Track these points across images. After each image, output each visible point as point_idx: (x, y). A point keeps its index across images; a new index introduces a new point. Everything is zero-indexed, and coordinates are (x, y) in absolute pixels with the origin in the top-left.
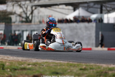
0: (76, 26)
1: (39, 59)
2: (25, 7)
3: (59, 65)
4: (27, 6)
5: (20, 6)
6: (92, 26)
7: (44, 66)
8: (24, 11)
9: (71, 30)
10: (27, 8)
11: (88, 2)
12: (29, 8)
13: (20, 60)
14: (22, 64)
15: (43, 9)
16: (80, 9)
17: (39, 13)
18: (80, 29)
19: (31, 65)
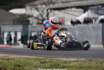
0: (85, 27)
1: (18, 55)
2: (41, 11)
3: (28, 59)
4: (44, 9)
5: (37, 9)
6: (99, 27)
7: (15, 60)
8: (40, 14)
10: (43, 12)
11: (96, 5)
12: (45, 11)
15: (57, 12)
16: (89, 11)
18: (89, 29)
19: (5, 60)
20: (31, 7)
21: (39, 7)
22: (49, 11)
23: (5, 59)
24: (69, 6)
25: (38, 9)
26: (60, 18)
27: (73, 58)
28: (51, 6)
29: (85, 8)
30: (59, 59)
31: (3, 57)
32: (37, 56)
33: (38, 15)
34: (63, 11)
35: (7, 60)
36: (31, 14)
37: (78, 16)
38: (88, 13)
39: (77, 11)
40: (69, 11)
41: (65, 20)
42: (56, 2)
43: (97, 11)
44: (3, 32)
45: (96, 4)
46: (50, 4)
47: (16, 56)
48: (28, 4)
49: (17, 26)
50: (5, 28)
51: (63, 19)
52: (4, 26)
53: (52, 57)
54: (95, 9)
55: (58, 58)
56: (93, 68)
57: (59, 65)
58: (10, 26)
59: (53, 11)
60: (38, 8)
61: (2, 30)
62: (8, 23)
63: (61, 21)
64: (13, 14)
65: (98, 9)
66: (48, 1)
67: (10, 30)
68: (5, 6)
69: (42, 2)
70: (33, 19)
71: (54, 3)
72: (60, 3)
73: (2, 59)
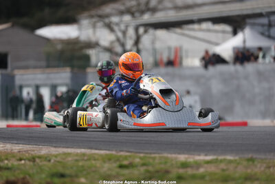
0: (237, 71)
1: (60, 147)
2: (120, 30)
3: (86, 158)
4: (127, 27)
5: (109, 27)
7: (52, 161)
8: (118, 40)
9: (225, 79)
10: (124, 33)
11: (264, 13)
12: (131, 32)
13: (16, 151)
14: (7, 159)
16: (247, 31)
17: (153, 42)
18: (246, 77)
19: (25, 160)
20: (94, 20)
21: (115, 19)
22: (141, 30)
23: (25, 158)
24: (195, 18)
25: (112, 25)
26: (169, 48)
27: (206, 155)
28: (147, 18)
29: (236, 23)
30: (167, 158)
31: (19, 152)
32: (109, 150)
33: (112, 42)
34: (178, 30)
35: (29, 160)
36: (93, 39)
37: (217, 44)
38: (244, 35)
39: (216, 31)
40: (193, 30)
41: (184, 54)
42: (160, 7)
43: (269, 30)
44: (21, 88)
45: (264, 11)
46: (143, 12)
47: (53, 151)
48: (86, 14)
49: (55, 70)
50: (25, 77)
51: (178, 51)
52: (21, 72)
53: (149, 152)
54: (263, 25)
55: (165, 155)
56: (257, 179)
57: (167, 172)
58: (38, 71)
59: (151, 31)
60: (111, 22)
61: (18, 81)
62: (32, 63)
63: (172, 57)
64: (47, 40)
65: (270, 25)
66: (139, 5)
67: (38, 82)
68: (25, 20)
69: (122, 8)
70: (99, 52)
71: (154, 10)
72: (170, 9)
73: (18, 158)
